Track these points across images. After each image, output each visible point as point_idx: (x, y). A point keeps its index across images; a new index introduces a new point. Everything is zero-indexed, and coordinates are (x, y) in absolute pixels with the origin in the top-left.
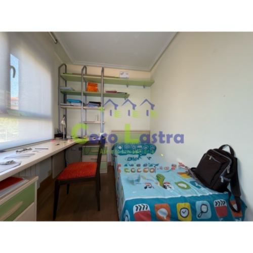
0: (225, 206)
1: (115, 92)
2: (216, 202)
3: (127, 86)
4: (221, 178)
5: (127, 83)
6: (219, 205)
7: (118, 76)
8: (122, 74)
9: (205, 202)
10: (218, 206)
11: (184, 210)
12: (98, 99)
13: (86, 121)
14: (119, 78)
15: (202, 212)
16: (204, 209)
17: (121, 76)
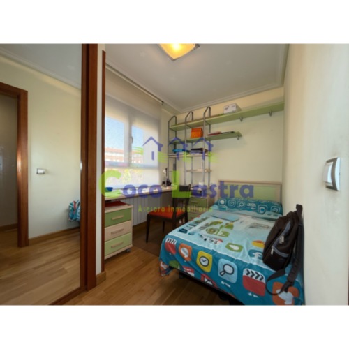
0: (263, 283)
1: (219, 133)
2: (248, 271)
3: (241, 120)
4: (271, 248)
5: (240, 116)
6: (252, 276)
7: (222, 113)
8: (226, 109)
9: (233, 264)
10: (249, 275)
11: (204, 259)
12: (200, 145)
13: (192, 170)
14: (223, 114)
15: (225, 271)
16: (228, 269)
17: (226, 112)
